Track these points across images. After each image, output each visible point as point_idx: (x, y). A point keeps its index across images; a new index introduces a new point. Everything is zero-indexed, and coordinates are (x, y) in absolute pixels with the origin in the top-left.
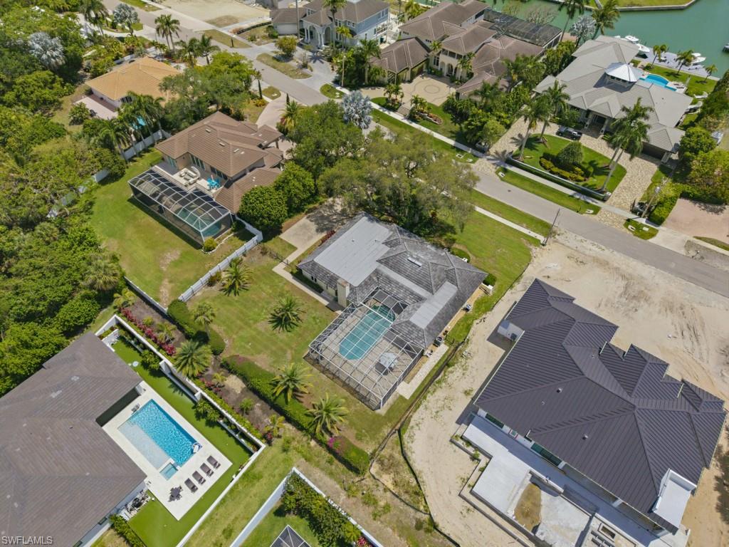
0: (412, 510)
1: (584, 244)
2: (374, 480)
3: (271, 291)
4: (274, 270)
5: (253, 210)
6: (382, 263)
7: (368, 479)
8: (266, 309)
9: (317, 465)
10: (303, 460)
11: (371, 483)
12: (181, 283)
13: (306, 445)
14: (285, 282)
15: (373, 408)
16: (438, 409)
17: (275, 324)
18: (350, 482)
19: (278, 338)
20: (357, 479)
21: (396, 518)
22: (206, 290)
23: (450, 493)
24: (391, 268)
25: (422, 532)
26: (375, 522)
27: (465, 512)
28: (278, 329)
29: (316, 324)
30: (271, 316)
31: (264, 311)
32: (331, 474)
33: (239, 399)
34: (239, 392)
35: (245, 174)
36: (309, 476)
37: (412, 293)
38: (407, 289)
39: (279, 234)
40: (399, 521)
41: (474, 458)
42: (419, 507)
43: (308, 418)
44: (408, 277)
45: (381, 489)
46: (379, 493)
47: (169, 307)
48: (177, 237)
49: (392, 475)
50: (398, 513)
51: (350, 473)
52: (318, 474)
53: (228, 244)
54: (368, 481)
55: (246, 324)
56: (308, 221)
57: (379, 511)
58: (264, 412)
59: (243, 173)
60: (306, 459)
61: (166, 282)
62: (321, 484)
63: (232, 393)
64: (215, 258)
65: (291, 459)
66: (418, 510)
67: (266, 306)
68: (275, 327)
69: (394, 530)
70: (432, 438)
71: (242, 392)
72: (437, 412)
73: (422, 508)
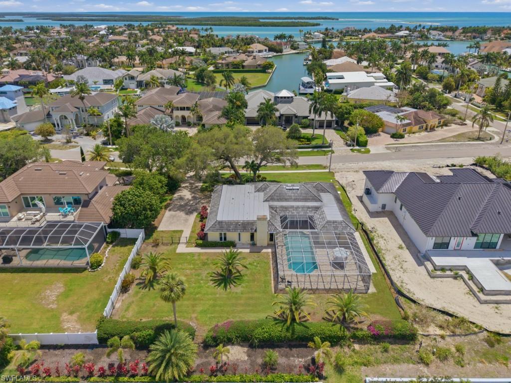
0: (473, 337)
1: (346, 165)
2: (428, 337)
3: (192, 266)
4: (177, 252)
5: (134, 206)
6: (269, 201)
7: (423, 340)
8: (202, 280)
9: (378, 362)
10: (363, 368)
11: (429, 342)
12: (87, 307)
13: (353, 354)
14: (197, 255)
15: (364, 292)
16: (400, 266)
17: (223, 285)
18: (415, 354)
19: (236, 293)
20: (417, 347)
21: (473, 352)
22: (124, 298)
23: (475, 306)
24: (278, 200)
25: (497, 346)
26: (465, 368)
27: (497, 311)
28: (228, 287)
29: (257, 267)
30: (212, 282)
31: (202, 282)
32: (396, 361)
33: (253, 363)
34: (246, 358)
35: (97, 193)
36: (384, 375)
37: (308, 207)
38: (303, 207)
39: (156, 229)
40: (477, 352)
41: (456, 277)
42: (473, 331)
43: (336, 326)
44: (296, 200)
45: (439, 339)
46: (442, 344)
47: (98, 328)
48: (46, 274)
49: (433, 325)
50: (469, 347)
51: (407, 346)
52: (388, 368)
53: (112, 255)
54: (426, 342)
55: (195, 299)
56: (172, 213)
57: (459, 357)
58: (287, 356)
59: (94, 192)
60: (365, 365)
61: (65, 316)
62: (398, 374)
63: (240, 364)
64: (109, 270)
65: (354, 376)
66: (475, 333)
67: (200, 278)
68: (225, 287)
69: (482, 362)
70: (420, 284)
71: (249, 356)
72: (402, 268)
73: (476, 330)
